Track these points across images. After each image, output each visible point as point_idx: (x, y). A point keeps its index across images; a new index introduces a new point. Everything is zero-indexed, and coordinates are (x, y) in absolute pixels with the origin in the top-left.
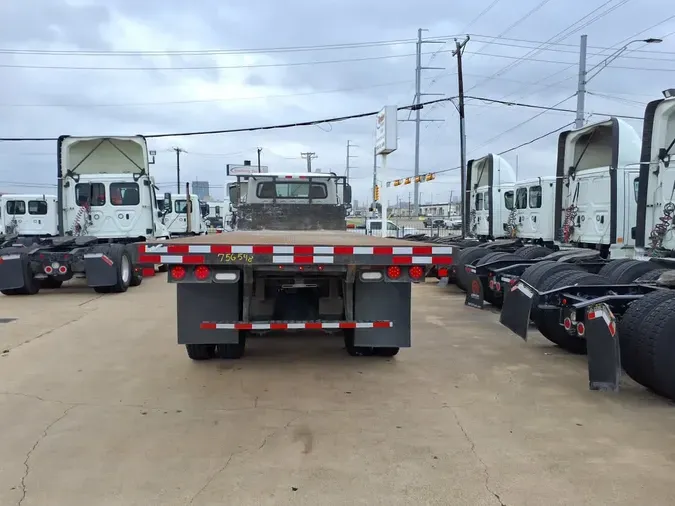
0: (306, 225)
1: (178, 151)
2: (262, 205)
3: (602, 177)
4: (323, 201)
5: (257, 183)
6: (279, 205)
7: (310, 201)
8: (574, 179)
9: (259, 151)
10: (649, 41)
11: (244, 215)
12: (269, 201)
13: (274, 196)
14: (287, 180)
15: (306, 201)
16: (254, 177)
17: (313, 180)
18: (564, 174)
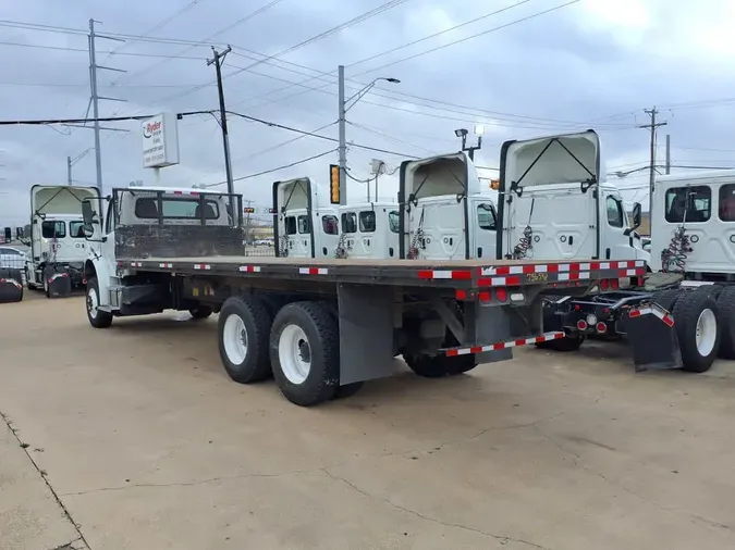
0: (201, 252)
2: (146, 227)
3: (448, 204)
4: (215, 222)
5: (135, 199)
6: (167, 227)
7: (203, 222)
8: (416, 205)
10: (391, 80)
11: (125, 240)
12: (152, 221)
13: (158, 215)
14: (176, 196)
15: (196, 222)
16: (131, 191)
17: (205, 197)
18: (406, 201)
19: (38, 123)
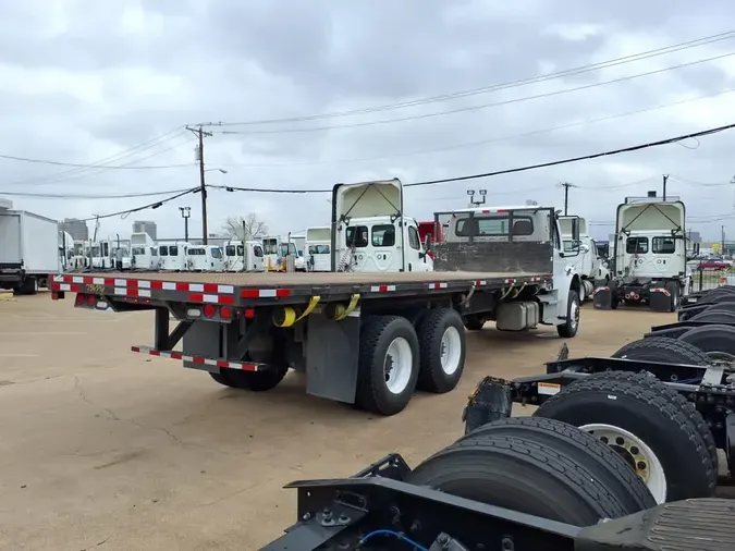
0: (504, 267)
1: (567, 186)
2: (459, 244)
4: (528, 238)
5: (456, 219)
6: (475, 243)
7: (511, 238)
9: (665, 178)
11: (440, 255)
12: (467, 239)
13: (475, 233)
14: (485, 215)
15: (506, 239)
16: (453, 214)
17: (515, 214)
19: (667, 142)
